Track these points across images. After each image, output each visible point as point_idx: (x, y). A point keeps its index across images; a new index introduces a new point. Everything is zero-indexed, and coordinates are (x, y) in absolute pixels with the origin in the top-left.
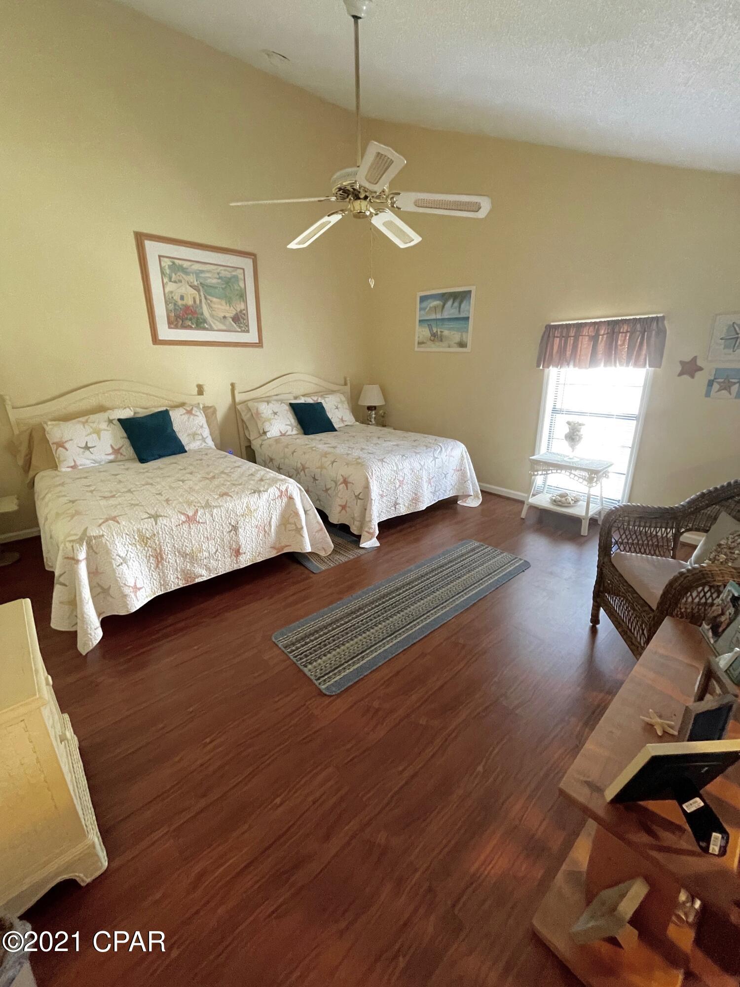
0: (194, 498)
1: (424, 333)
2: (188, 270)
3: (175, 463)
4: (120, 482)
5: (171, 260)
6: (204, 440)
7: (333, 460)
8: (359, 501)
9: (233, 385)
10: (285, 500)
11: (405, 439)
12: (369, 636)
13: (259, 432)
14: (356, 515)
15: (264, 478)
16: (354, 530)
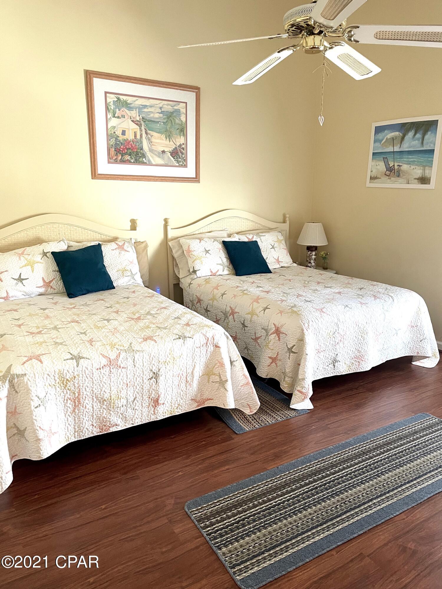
0: (117, 340)
1: (378, 167)
2: (132, 106)
3: (102, 300)
4: (47, 317)
5: (116, 95)
6: (133, 276)
7: (265, 306)
8: (291, 354)
9: (166, 221)
10: (211, 348)
11: (349, 286)
12: (295, 521)
13: (189, 271)
14: (287, 370)
15: (190, 323)
16: (285, 387)
